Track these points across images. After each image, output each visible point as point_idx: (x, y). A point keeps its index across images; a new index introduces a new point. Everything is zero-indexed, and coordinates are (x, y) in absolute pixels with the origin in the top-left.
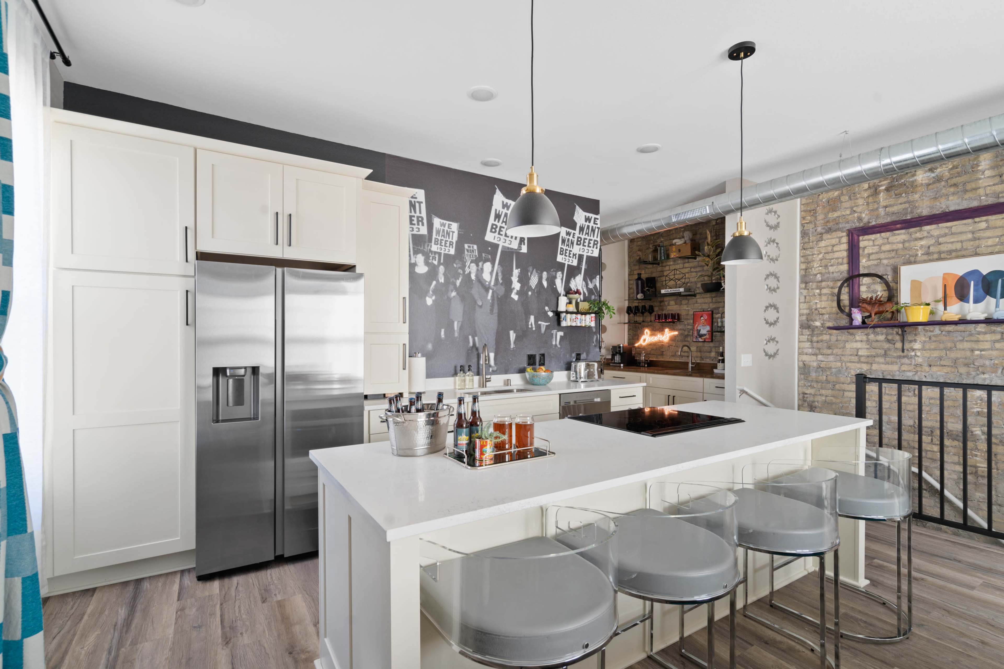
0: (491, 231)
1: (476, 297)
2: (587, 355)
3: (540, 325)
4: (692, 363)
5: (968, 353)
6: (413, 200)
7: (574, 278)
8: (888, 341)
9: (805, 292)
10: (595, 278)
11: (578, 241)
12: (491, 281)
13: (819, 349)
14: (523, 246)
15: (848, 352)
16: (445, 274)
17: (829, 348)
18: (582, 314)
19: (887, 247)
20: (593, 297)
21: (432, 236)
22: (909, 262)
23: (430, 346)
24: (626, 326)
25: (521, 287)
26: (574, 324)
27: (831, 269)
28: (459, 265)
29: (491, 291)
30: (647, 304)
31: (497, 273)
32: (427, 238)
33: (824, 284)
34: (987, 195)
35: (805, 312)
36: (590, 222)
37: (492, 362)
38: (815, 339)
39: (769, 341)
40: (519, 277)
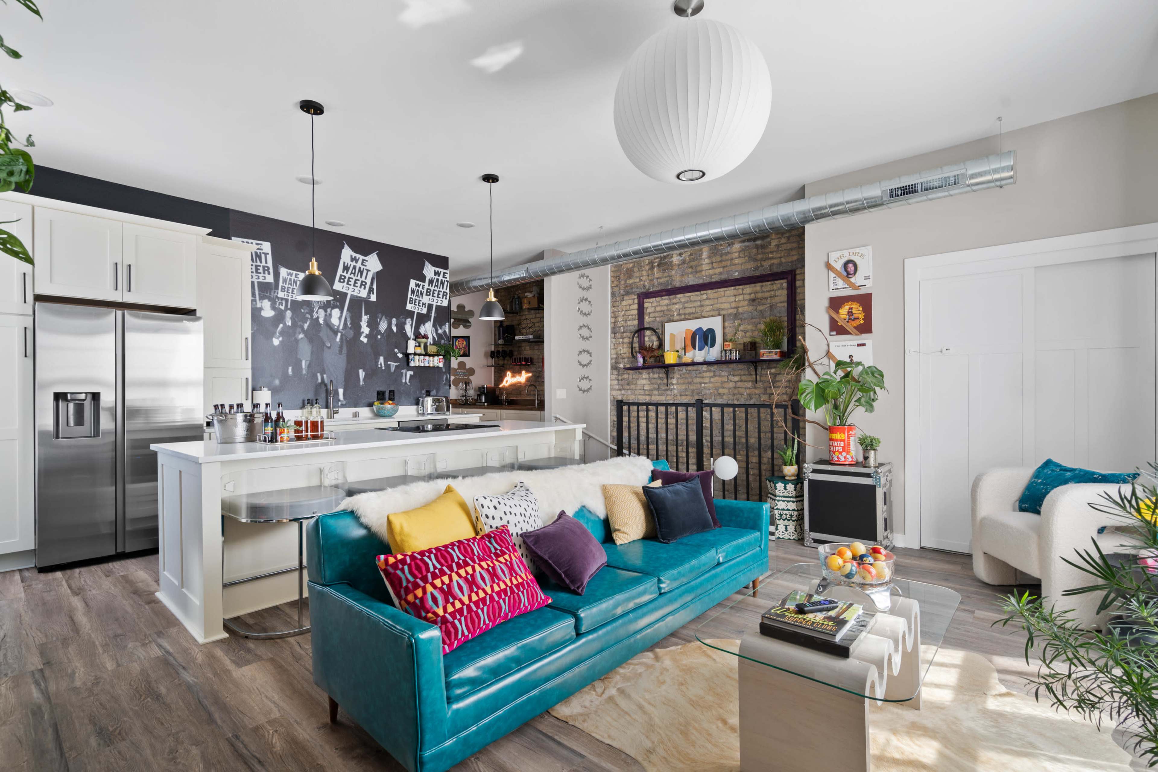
0: (339, 281)
1: (325, 338)
2: (437, 392)
3: (390, 365)
4: (538, 400)
5: (699, 385)
6: (258, 251)
7: (424, 325)
8: (660, 378)
9: (614, 340)
10: (445, 324)
11: (427, 292)
12: (339, 325)
13: (622, 385)
14: (372, 295)
15: (639, 388)
16: (292, 318)
17: (628, 384)
18: (430, 356)
19: (658, 309)
20: (443, 341)
21: (278, 283)
22: (670, 321)
23: (277, 382)
24: (493, 368)
25: (370, 331)
26: (422, 365)
27: (629, 323)
28: (306, 311)
29: (339, 334)
30: (507, 349)
31: (346, 319)
32: (273, 286)
33: (625, 334)
34: (706, 276)
35: (615, 356)
36: (439, 276)
37: (341, 397)
38: (620, 378)
39: (582, 379)
40: (368, 322)
